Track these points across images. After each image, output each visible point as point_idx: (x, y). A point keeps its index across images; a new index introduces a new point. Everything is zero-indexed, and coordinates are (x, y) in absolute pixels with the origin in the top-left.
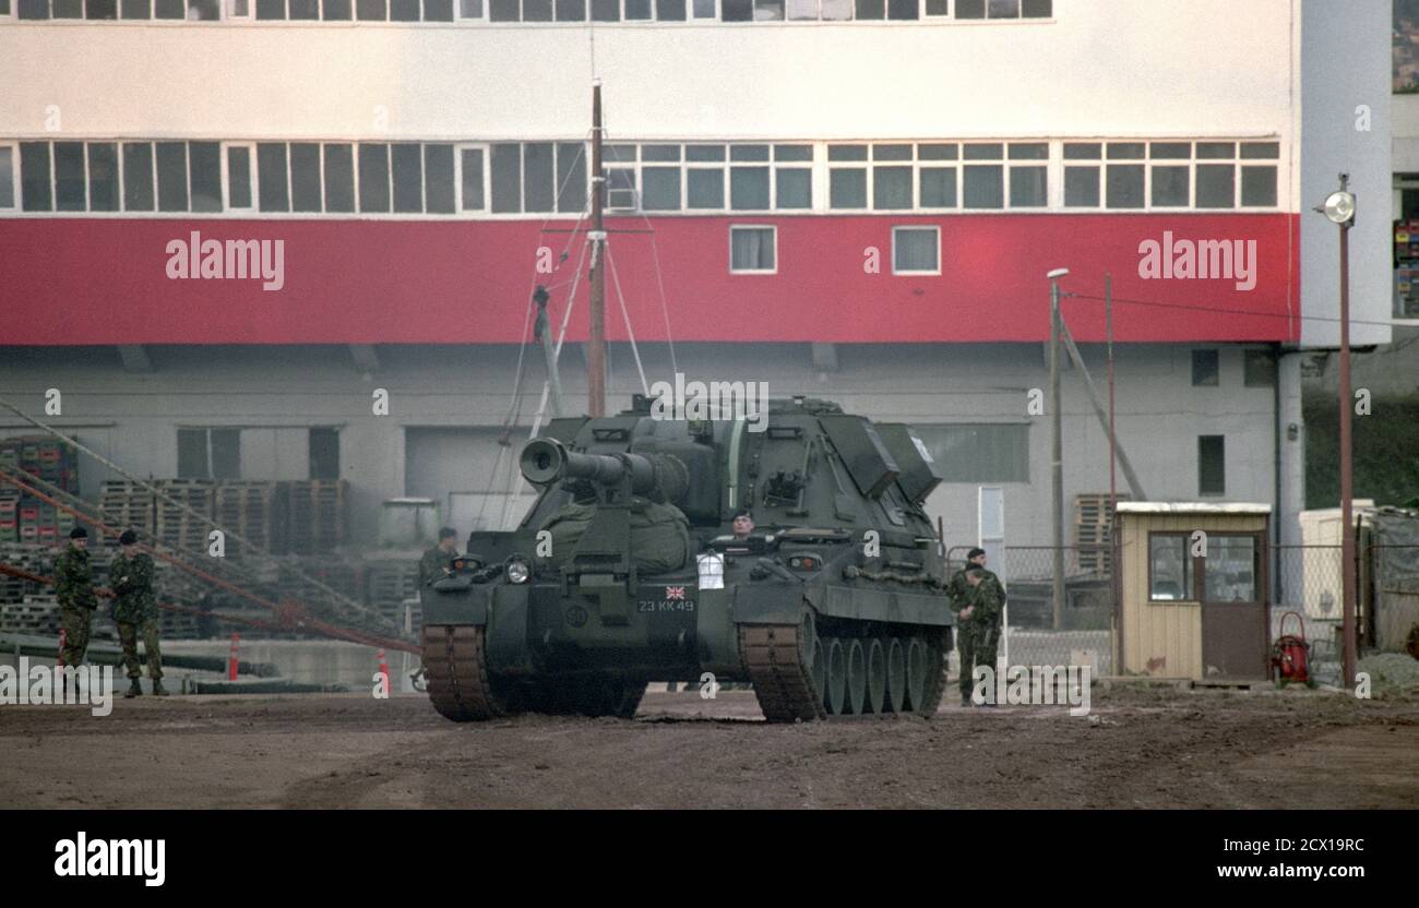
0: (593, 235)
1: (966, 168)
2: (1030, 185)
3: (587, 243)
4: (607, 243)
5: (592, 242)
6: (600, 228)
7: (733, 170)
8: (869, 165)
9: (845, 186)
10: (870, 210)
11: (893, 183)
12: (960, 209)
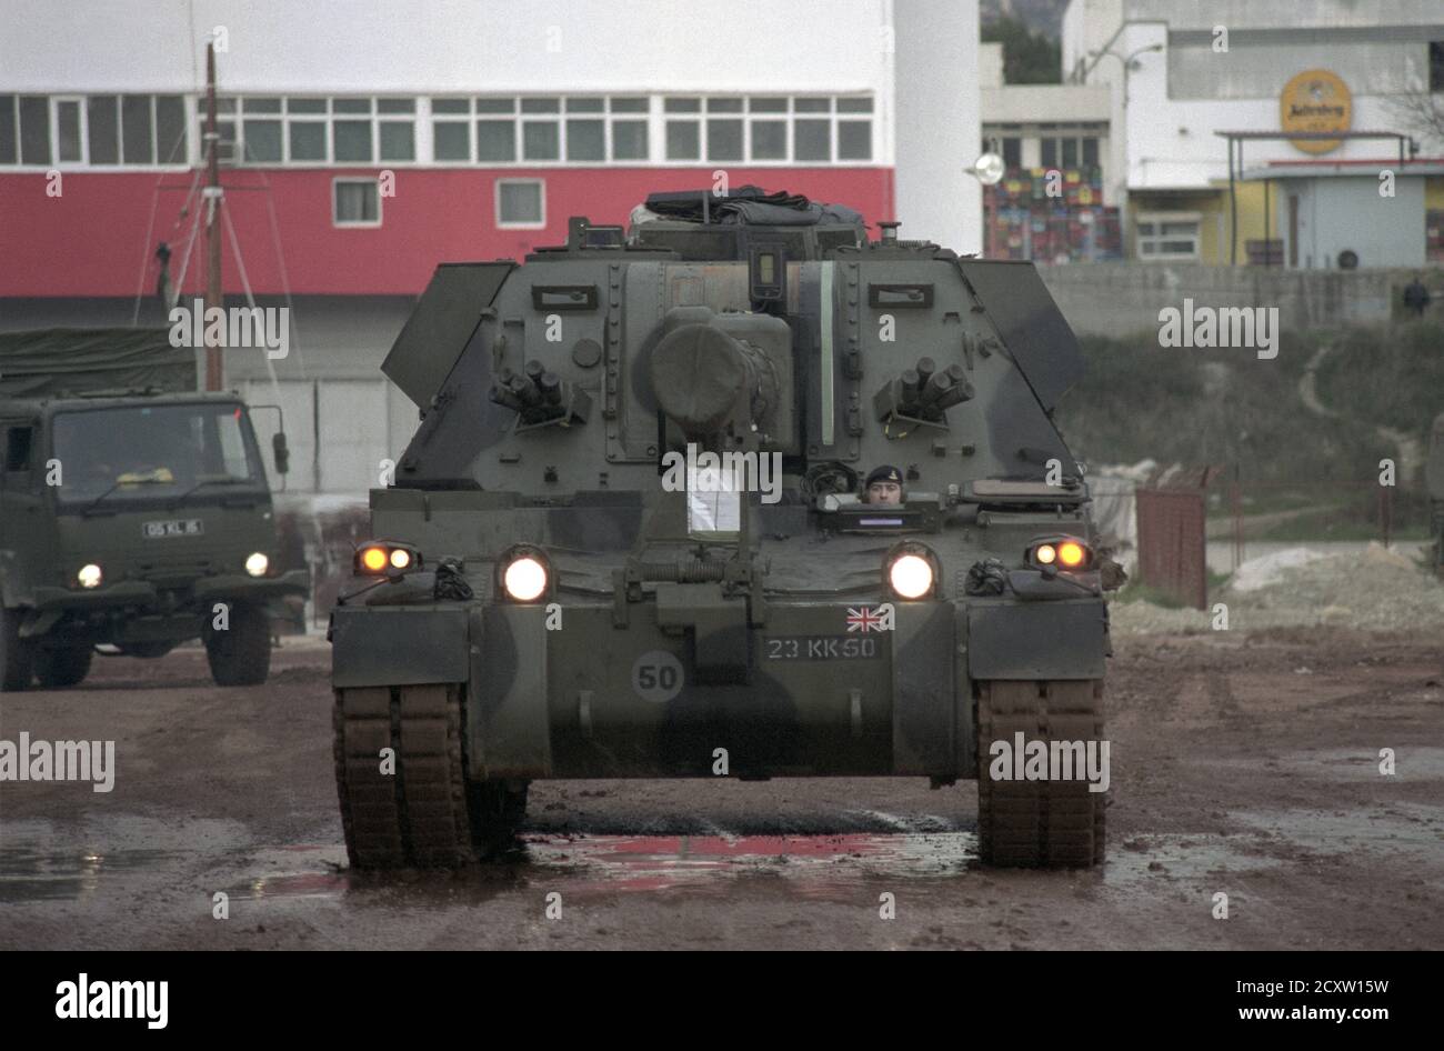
0: (209, 192)
1: (570, 123)
2: (632, 138)
3: (203, 201)
4: (223, 200)
5: (207, 200)
6: (215, 184)
7: (337, 124)
8: (473, 118)
9: (449, 139)
10: (473, 162)
11: (496, 137)
12: (562, 162)
